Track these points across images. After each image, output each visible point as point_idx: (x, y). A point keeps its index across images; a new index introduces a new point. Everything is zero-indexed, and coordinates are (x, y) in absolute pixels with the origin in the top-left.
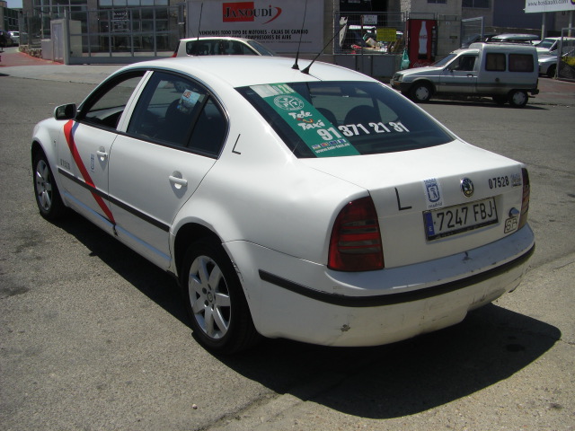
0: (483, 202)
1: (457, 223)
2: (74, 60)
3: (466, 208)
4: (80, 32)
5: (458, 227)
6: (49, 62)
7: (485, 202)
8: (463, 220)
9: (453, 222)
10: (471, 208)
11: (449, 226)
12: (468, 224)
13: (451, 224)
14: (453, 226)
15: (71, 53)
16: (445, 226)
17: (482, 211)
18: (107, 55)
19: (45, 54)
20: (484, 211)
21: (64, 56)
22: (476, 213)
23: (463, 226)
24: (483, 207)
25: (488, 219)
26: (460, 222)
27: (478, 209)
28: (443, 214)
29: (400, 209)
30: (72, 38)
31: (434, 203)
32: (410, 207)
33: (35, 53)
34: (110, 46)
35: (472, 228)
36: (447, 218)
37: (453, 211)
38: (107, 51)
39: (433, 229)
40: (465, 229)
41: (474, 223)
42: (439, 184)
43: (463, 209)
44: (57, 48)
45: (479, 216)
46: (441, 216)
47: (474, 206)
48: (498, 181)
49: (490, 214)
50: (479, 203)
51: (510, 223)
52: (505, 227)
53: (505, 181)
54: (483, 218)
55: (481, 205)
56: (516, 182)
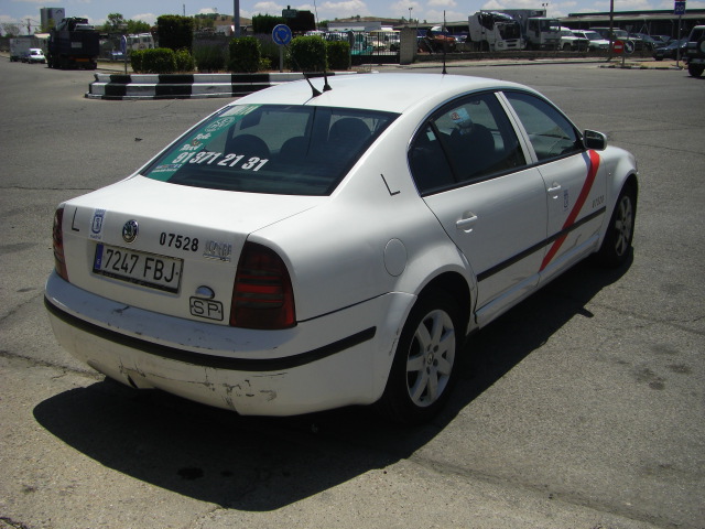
0: (163, 260)
1: (122, 268)
3: (137, 257)
5: (121, 272)
7: (166, 262)
8: (130, 267)
9: (119, 266)
10: (142, 259)
11: (114, 267)
12: (131, 276)
14: (118, 269)
16: (111, 265)
17: (157, 270)
20: (160, 270)
22: (147, 267)
23: (127, 274)
24: (160, 266)
25: (162, 282)
26: (126, 269)
27: (152, 264)
28: (112, 252)
29: (73, 228)
32: (79, 230)
35: (136, 281)
36: (115, 258)
37: (123, 253)
39: (100, 262)
40: (128, 279)
41: (141, 278)
43: (133, 256)
45: (150, 273)
47: (148, 259)
48: (177, 241)
49: (169, 278)
50: (156, 258)
51: (199, 305)
52: (191, 306)
53: (191, 244)
54: (155, 278)
55: (158, 261)
56: (216, 254)
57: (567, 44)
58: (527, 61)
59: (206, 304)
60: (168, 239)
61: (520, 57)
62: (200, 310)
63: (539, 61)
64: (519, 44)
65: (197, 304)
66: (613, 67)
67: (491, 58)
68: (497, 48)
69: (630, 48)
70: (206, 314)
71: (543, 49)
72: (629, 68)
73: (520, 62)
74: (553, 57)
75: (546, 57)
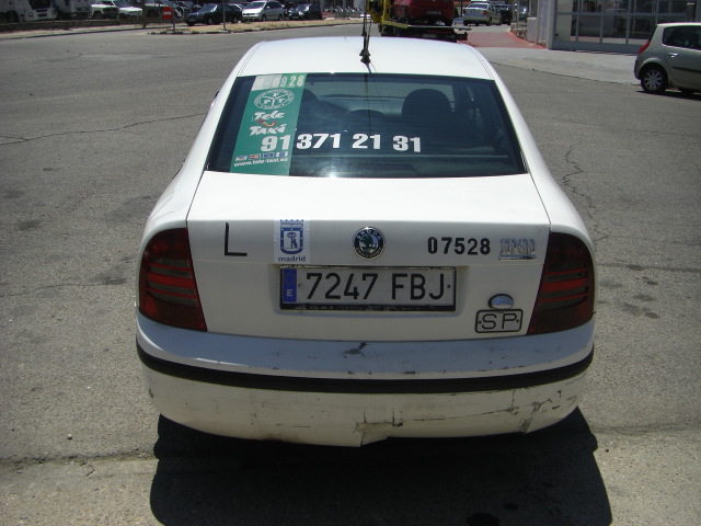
0: (423, 273)
1: (346, 293)
2: (558, 44)
3: (375, 276)
4: (570, 10)
5: (345, 300)
6: (531, 44)
7: (428, 274)
8: (362, 293)
9: (339, 291)
10: (386, 276)
11: (327, 296)
12: (369, 301)
13: (333, 293)
14: (338, 297)
15: (557, 35)
16: (320, 294)
17: (413, 287)
18: (621, 41)
19: (529, 36)
20: (421, 287)
21: (547, 40)
22: (395, 286)
23: (360, 300)
24: (418, 282)
25: (426, 300)
26: (355, 294)
27: (404, 281)
28: (320, 276)
29: (227, 253)
30: (559, 17)
31: (291, 256)
32: (245, 255)
33: (520, 33)
34: (628, 32)
35: (381, 308)
36: (326, 284)
37: (344, 274)
38: (623, 36)
39: (294, 293)
40: (364, 307)
41: (388, 300)
42: (306, 229)
43: (365, 275)
44: (541, 27)
45: (404, 293)
46: (314, 279)
47: (395, 276)
48: (457, 245)
49: (436, 294)
50: (409, 273)
51: (492, 318)
52: (477, 322)
53: (479, 246)
54: (413, 297)
55: (413, 276)
56: (517, 253)
57: (97, 12)
58: (63, 32)
59: (500, 316)
60: (442, 245)
61: (54, 28)
62: (492, 325)
63: (75, 30)
64: (50, 13)
65: (487, 318)
66: (165, 33)
67: (24, 30)
68: (28, 19)
69: (179, 14)
70: (498, 327)
71: (75, 18)
72: (182, 33)
73: (56, 32)
74: (88, 26)
75: (80, 26)
